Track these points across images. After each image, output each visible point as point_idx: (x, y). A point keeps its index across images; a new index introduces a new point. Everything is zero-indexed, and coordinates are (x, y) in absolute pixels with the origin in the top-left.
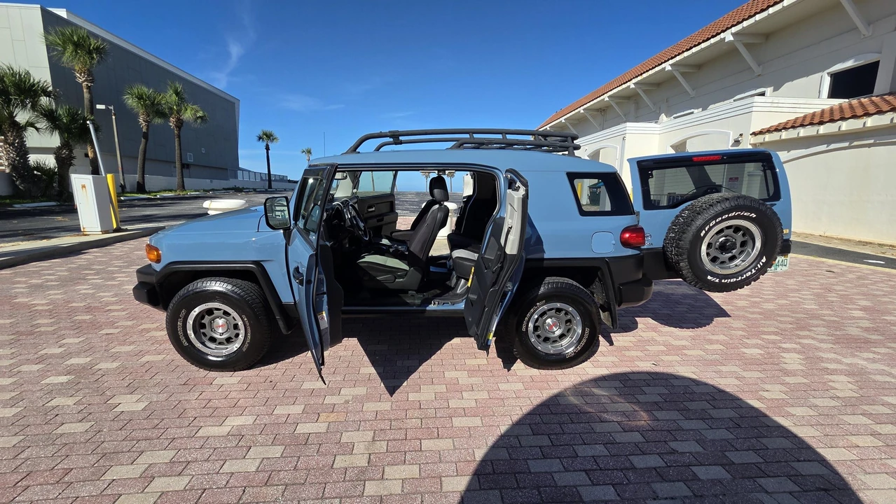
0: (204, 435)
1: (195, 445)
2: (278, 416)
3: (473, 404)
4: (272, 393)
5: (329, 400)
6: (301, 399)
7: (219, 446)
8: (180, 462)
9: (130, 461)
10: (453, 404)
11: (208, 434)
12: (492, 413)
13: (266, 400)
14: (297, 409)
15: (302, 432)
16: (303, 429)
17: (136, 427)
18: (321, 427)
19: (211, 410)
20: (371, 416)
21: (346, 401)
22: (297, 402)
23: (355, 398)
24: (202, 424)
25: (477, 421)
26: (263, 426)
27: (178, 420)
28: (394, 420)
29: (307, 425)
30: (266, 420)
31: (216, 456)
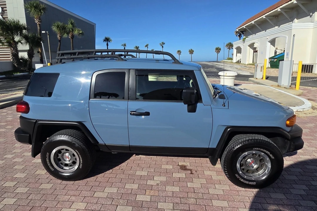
0: (97, 196)
1: (94, 201)
2: (128, 189)
3: (222, 193)
4: (123, 176)
5: (150, 182)
6: (136, 181)
7: (104, 203)
8: (89, 210)
9: (69, 207)
10: (211, 191)
11: (99, 196)
12: (233, 199)
13: (121, 179)
14: (135, 186)
15: (139, 200)
16: (140, 198)
17: (69, 189)
18: (147, 198)
19: (98, 183)
20: (170, 194)
21: (157, 184)
22: (135, 182)
23: (161, 182)
24: (95, 190)
25: (225, 204)
26: (121, 194)
27: (85, 187)
28: (182, 198)
29: (141, 196)
30: (122, 191)
31: (103, 208)
